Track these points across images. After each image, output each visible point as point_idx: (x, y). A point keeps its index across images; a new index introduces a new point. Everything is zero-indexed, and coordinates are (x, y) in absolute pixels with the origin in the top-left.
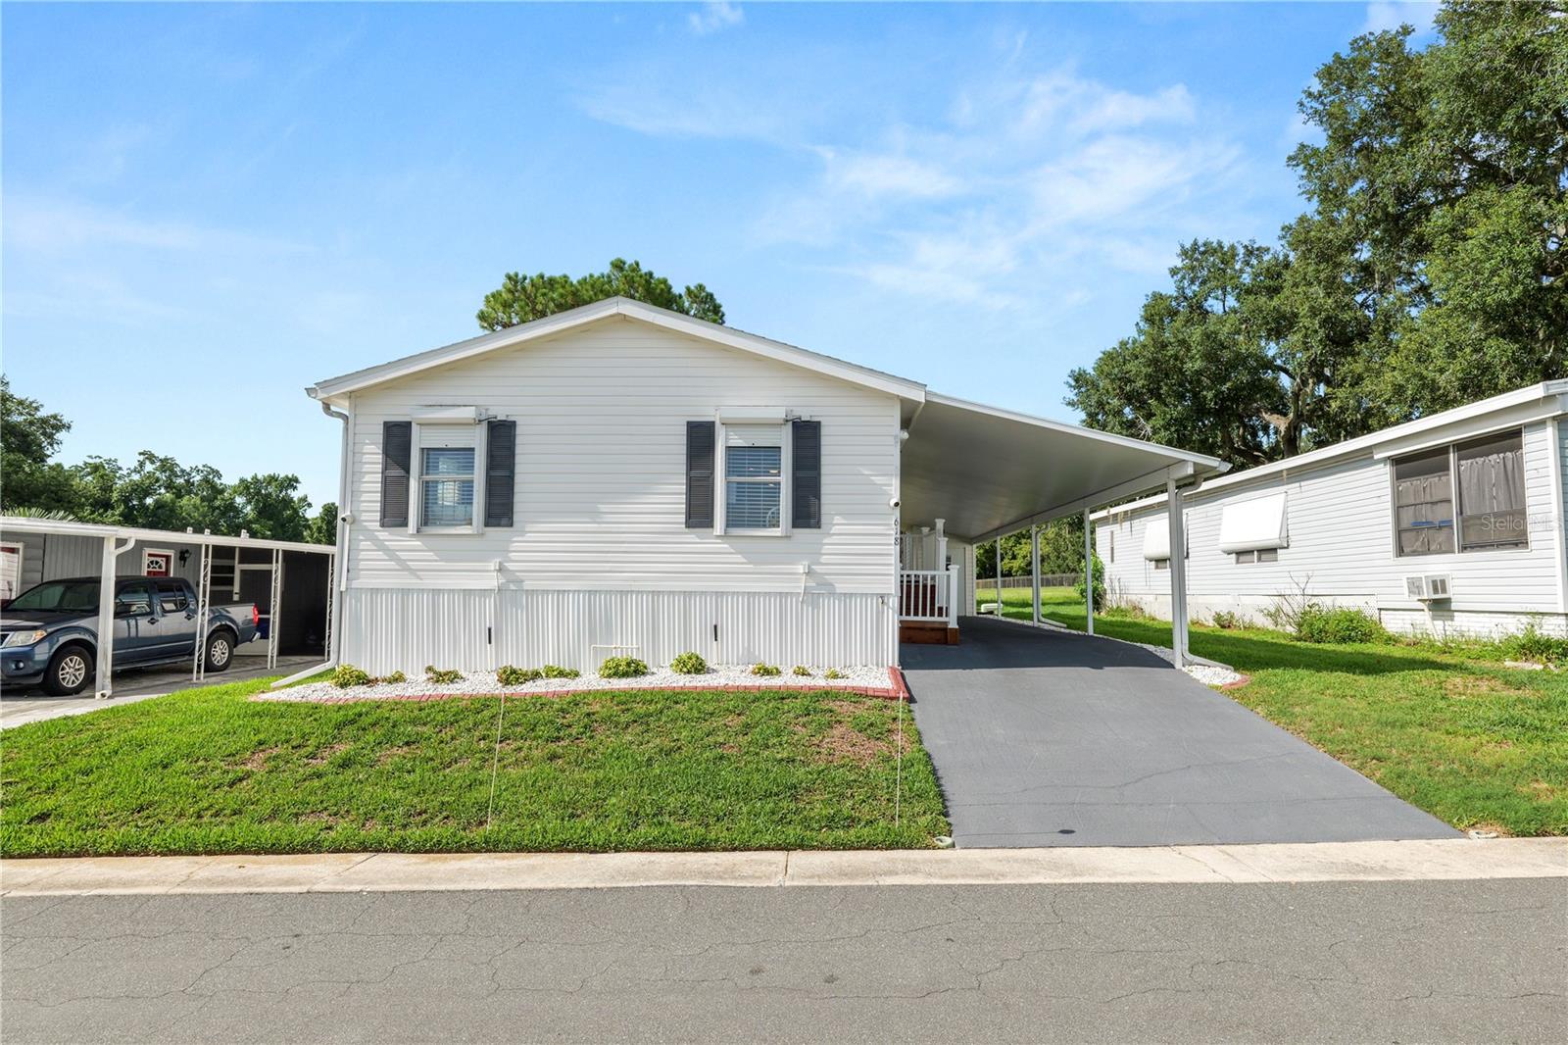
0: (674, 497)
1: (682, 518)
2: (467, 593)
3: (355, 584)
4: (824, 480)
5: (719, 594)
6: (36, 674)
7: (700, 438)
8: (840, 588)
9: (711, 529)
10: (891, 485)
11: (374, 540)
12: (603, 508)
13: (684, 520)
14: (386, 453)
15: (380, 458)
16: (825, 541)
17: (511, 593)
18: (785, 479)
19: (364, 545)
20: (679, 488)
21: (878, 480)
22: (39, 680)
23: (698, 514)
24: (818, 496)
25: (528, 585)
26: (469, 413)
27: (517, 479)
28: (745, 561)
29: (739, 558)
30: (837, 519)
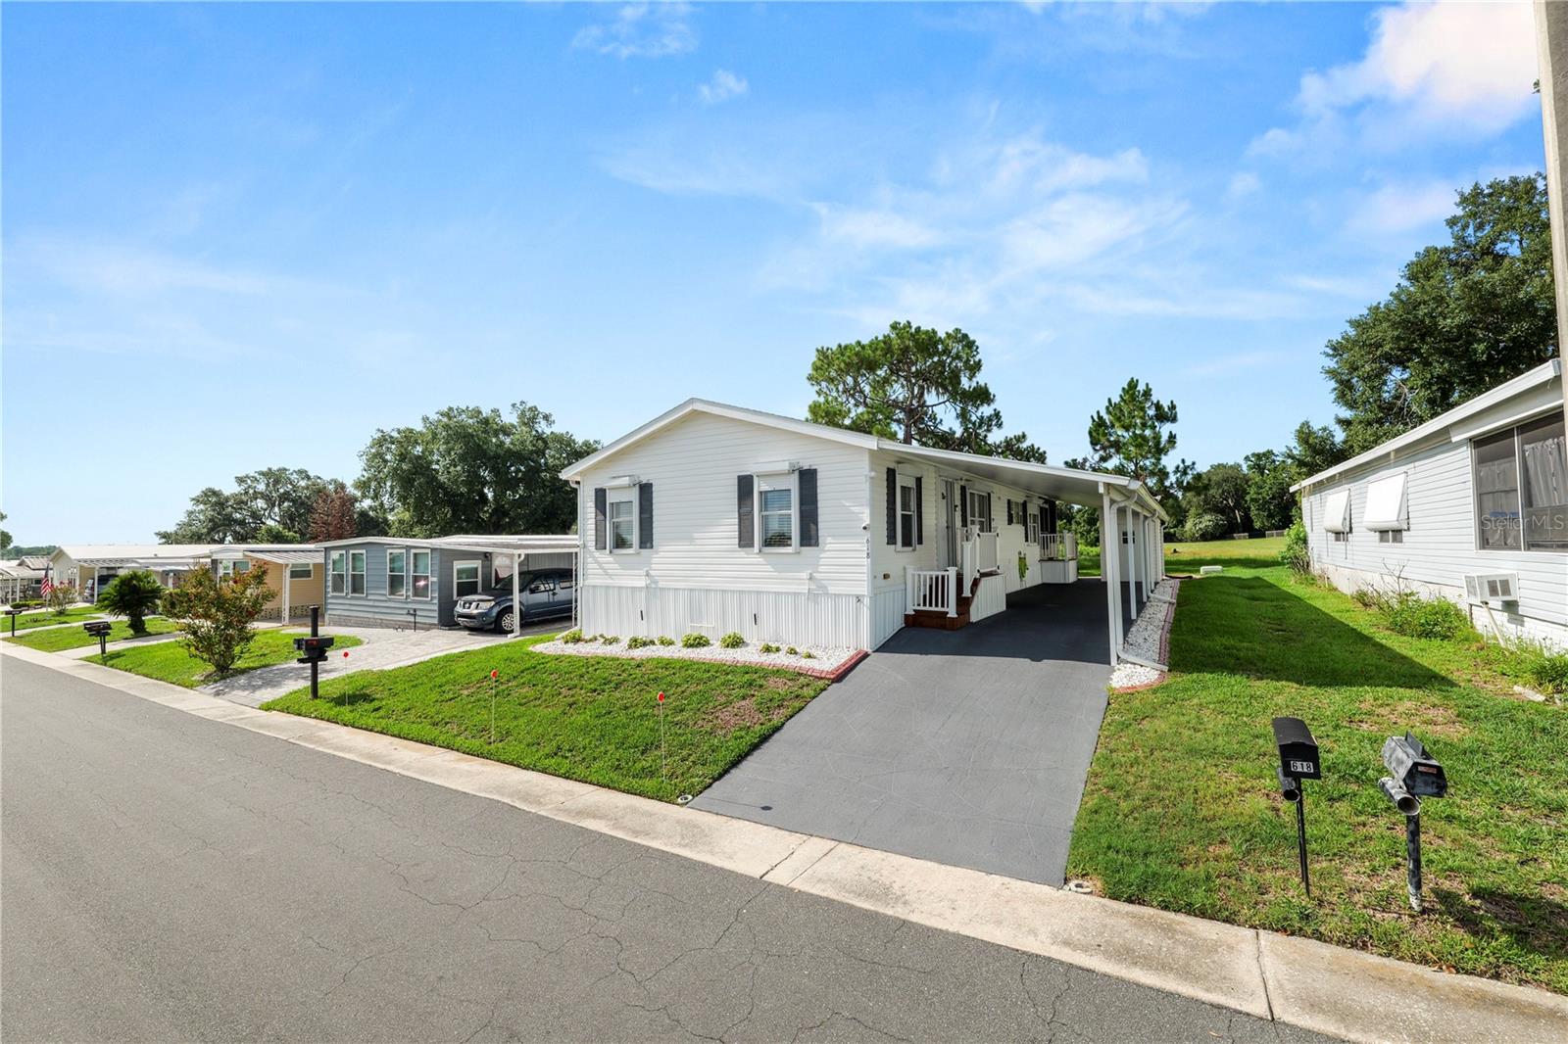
0: (730, 527)
1: (736, 541)
2: (633, 588)
3: (586, 583)
4: (820, 511)
5: (758, 593)
6: (491, 624)
7: (745, 485)
8: (832, 590)
9: (751, 549)
10: (863, 513)
11: (594, 557)
12: (696, 535)
13: (737, 543)
14: (596, 507)
15: (593, 509)
16: (822, 556)
17: (652, 590)
18: (794, 512)
19: (590, 560)
20: (734, 520)
21: (856, 509)
22: (493, 626)
23: (745, 540)
24: (816, 523)
25: (661, 584)
26: (625, 481)
27: (654, 519)
28: (772, 570)
29: (769, 568)
30: (829, 540)
